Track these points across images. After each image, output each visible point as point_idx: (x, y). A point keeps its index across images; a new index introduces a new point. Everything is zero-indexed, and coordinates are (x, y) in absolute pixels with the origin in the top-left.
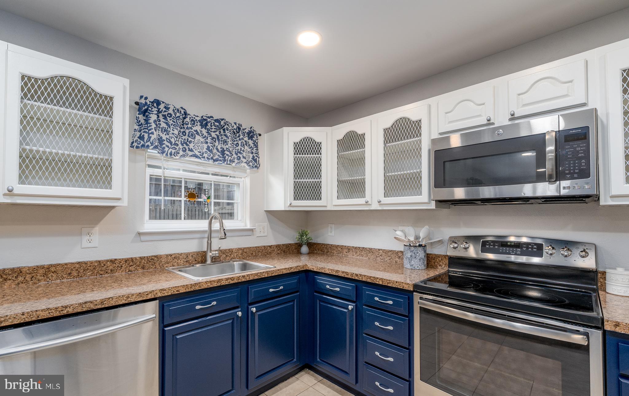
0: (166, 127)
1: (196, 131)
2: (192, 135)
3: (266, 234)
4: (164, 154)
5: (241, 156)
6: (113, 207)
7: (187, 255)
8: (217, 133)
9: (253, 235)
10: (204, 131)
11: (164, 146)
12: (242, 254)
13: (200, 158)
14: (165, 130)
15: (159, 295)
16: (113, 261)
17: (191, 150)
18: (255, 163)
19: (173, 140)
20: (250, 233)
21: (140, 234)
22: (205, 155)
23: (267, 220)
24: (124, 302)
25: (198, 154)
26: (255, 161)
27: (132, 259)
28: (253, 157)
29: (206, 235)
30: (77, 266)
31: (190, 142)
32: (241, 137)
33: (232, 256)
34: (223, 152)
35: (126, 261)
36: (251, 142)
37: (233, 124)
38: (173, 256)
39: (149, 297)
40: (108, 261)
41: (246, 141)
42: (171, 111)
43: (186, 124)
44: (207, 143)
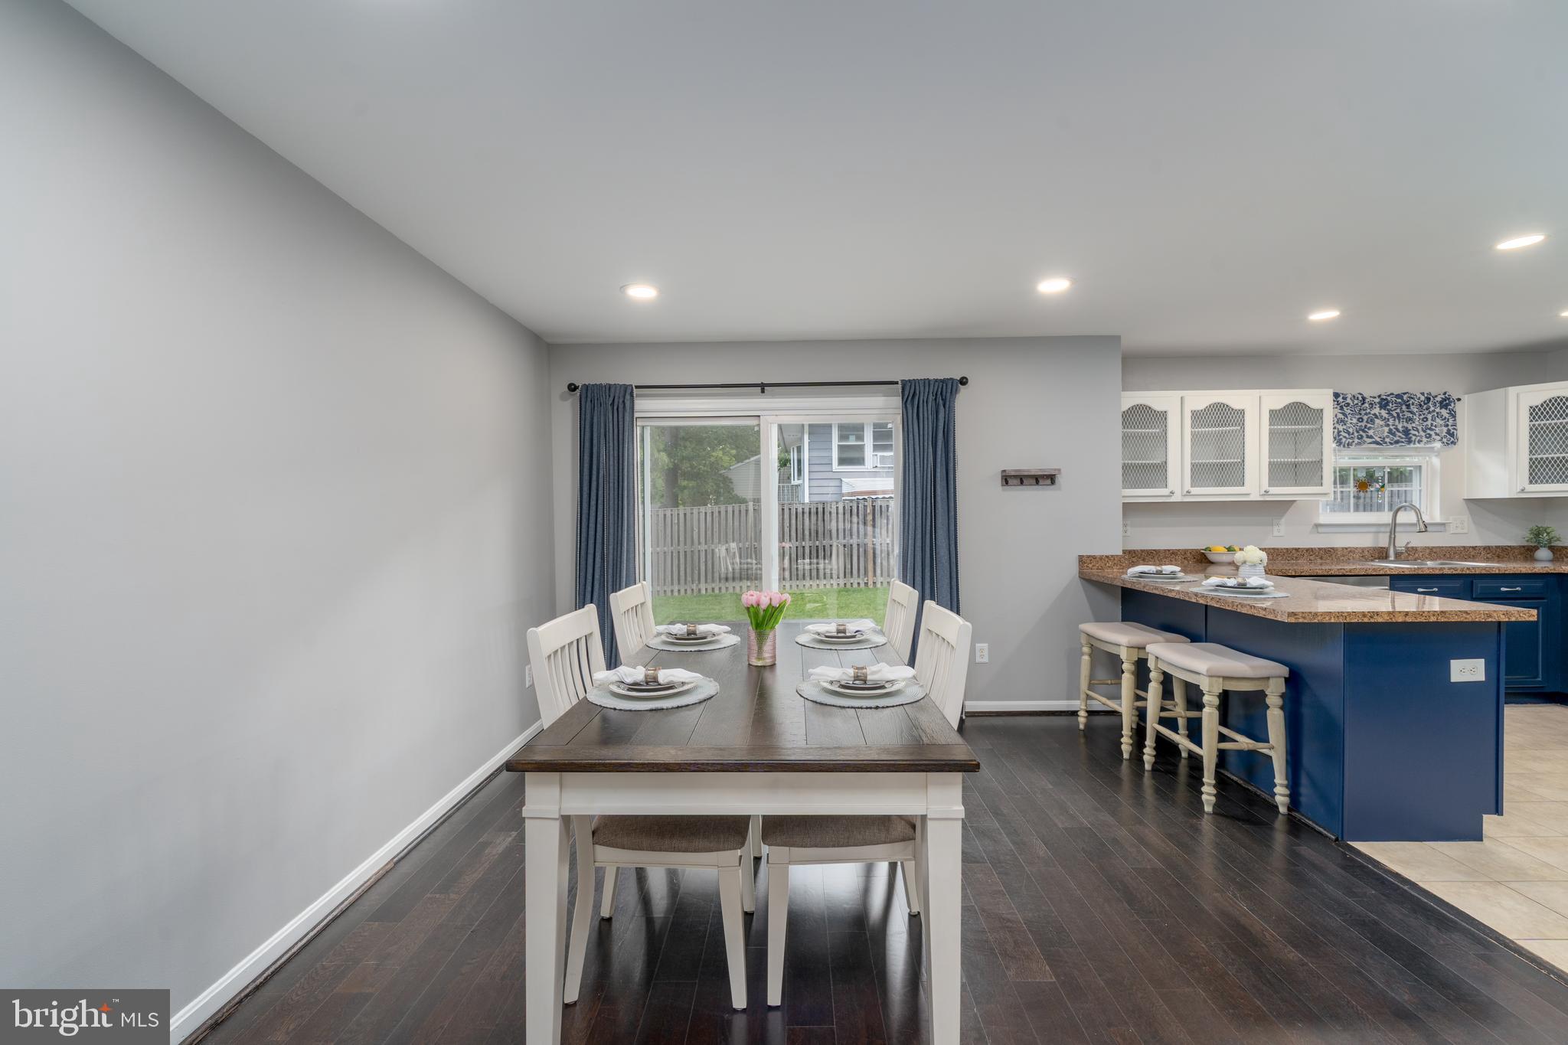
0: (1343, 417)
1: (1375, 414)
2: (1371, 420)
3: (1465, 531)
4: (1342, 446)
5: (1432, 433)
6: (1295, 501)
7: (1363, 550)
8: (1398, 411)
9: (1445, 531)
10: (1384, 413)
11: (1341, 437)
12: (1430, 554)
13: (1381, 444)
14: (1342, 421)
15: (1389, 573)
16: (1297, 550)
17: (1371, 437)
18: (1451, 438)
19: (1351, 430)
20: (1442, 528)
21: (1317, 526)
22: (1387, 440)
23: (1468, 512)
24: (1363, 573)
25: (1379, 440)
26: (1452, 435)
27: (1312, 549)
28: (1449, 430)
29: (1388, 529)
30: (1272, 551)
31: (1369, 428)
32: (1432, 409)
33: (1417, 555)
34: (1406, 432)
35: (1307, 550)
36: (1444, 412)
37: (1419, 395)
38: (1349, 550)
39: (1381, 573)
40: (1293, 549)
41: (1437, 413)
42: (1349, 401)
43: (1364, 410)
44: (1388, 425)
